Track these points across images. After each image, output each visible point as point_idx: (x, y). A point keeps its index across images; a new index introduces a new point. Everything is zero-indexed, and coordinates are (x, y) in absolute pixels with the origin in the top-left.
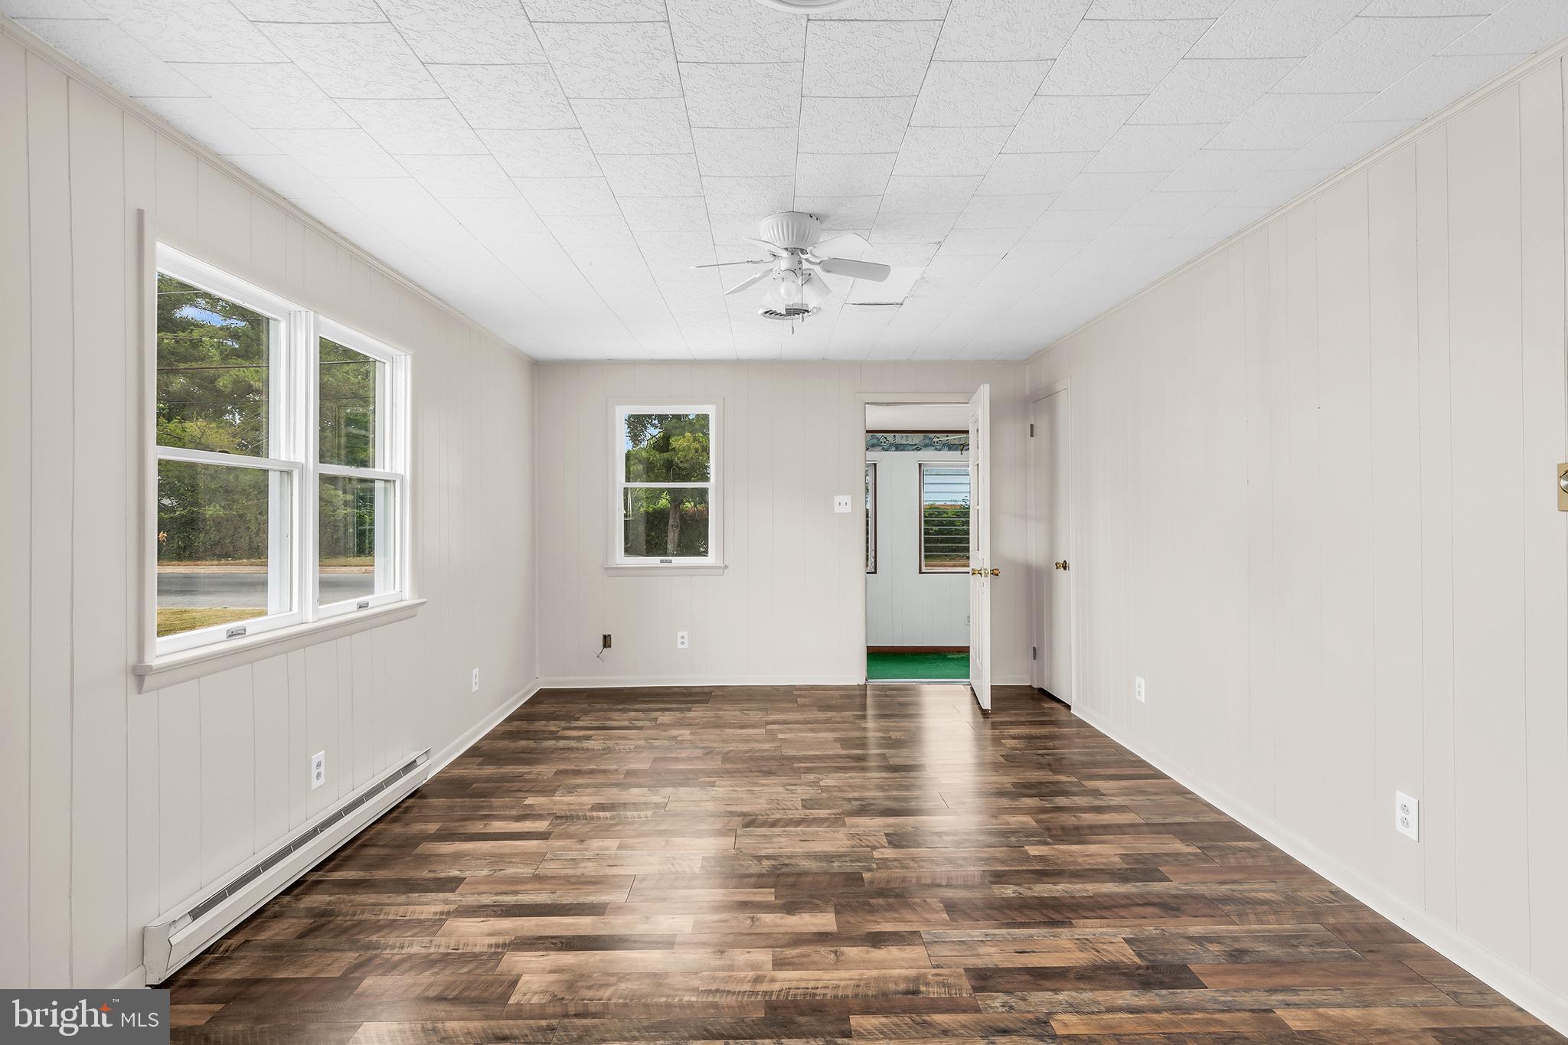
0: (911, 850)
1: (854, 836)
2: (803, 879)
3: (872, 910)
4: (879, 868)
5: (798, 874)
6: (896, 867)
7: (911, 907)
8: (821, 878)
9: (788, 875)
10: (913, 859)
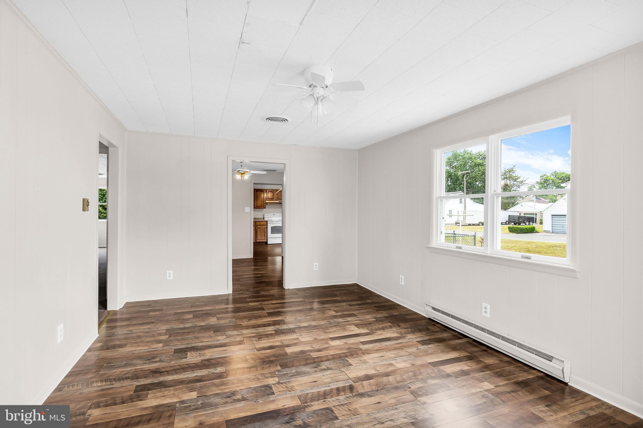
0: (260, 385)
1: (291, 389)
2: (304, 362)
3: (274, 356)
4: (275, 372)
5: (308, 364)
6: (267, 374)
7: (261, 359)
8: (298, 364)
9: (311, 363)
10: (259, 379)
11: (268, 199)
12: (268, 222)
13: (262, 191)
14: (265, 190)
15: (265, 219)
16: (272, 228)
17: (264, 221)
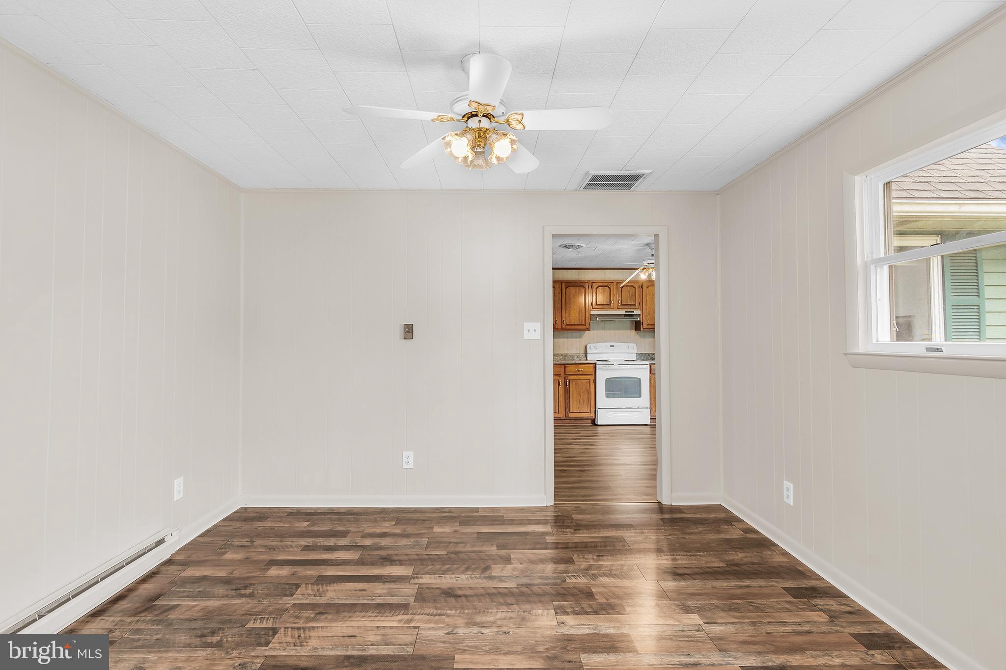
11: (597, 305)
12: (598, 367)
13: (579, 285)
14: (588, 282)
15: (591, 358)
16: (609, 381)
17: (586, 362)
